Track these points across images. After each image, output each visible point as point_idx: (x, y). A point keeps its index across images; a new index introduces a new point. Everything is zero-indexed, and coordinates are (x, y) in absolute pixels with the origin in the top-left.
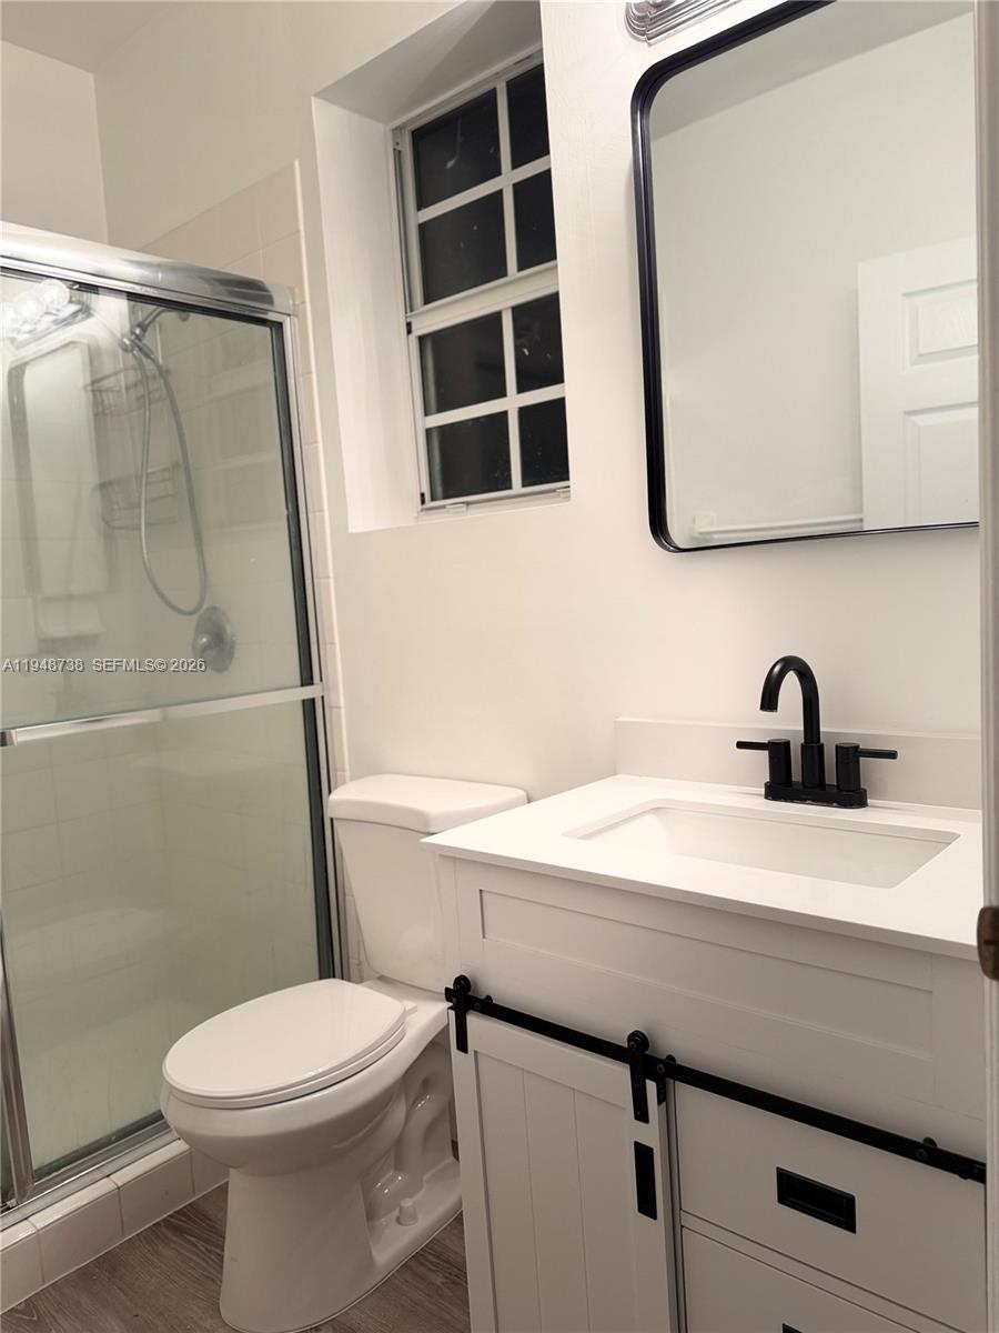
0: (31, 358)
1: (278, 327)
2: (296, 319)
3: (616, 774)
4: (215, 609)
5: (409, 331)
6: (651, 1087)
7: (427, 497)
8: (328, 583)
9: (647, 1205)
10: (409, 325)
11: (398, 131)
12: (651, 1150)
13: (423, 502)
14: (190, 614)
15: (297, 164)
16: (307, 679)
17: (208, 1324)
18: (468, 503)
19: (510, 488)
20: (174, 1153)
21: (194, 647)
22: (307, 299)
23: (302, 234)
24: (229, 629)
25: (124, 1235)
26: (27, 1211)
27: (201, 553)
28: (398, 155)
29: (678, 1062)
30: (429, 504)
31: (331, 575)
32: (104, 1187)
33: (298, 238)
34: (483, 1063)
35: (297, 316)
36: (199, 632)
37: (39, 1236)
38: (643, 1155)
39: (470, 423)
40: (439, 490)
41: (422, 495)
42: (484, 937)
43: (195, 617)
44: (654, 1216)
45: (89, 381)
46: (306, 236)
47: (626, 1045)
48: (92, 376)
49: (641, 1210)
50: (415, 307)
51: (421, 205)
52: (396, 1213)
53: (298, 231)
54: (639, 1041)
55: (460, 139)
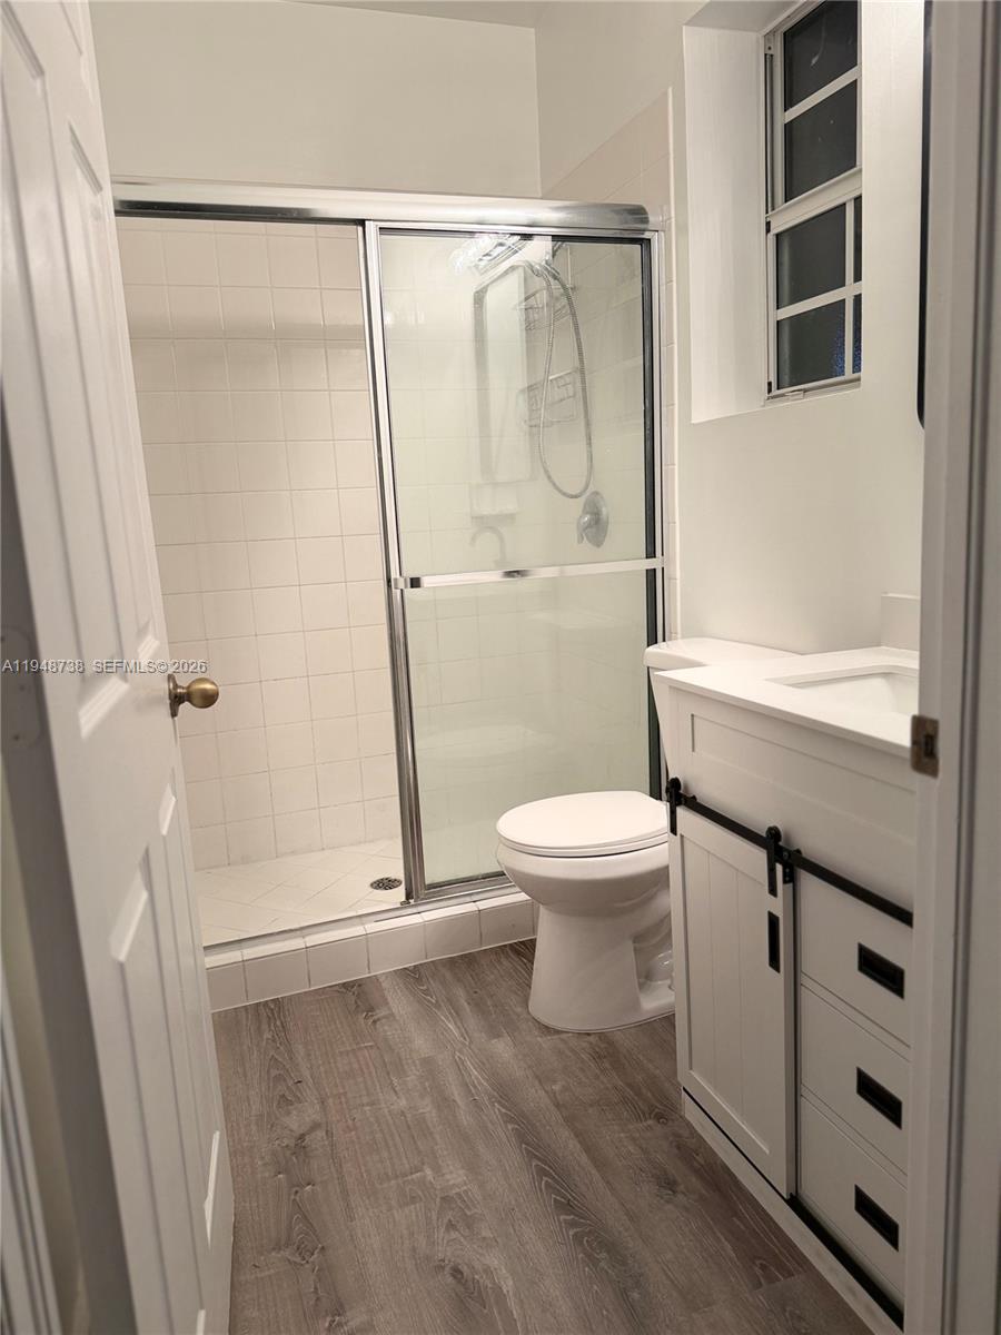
0: (488, 282)
1: (645, 243)
2: (662, 234)
3: (879, 645)
4: (597, 493)
5: (768, 231)
6: (779, 868)
7: (774, 385)
8: (674, 469)
9: (774, 961)
10: (768, 224)
11: (769, 36)
12: (777, 918)
13: (770, 391)
14: (576, 497)
15: (670, 90)
16: (651, 554)
17: (519, 1010)
18: (805, 391)
19: (842, 373)
20: (520, 899)
21: (578, 523)
22: (673, 214)
23: (672, 156)
24: (604, 511)
25: (481, 945)
26: (421, 909)
27: (589, 443)
28: (769, 59)
29: (804, 855)
30: (775, 392)
31: (676, 462)
32: (471, 907)
33: (668, 160)
34: (686, 843)
35: (664, 231)
36: (585, 512)
37: (424, 925)
38: (773, 921)
39: (813, 313)
40: (786, 378)
41: (770, 384)
42: (693, 750)
43: (582, 500)
44: (778, 970)
45: (523, 297)
46: (675, 158)
47: (764, 835)
48: (526, 293)
49: (771, 965)
50: (776, 206)
51: (788, 104)
52: (668, 982)
53: (668, 154)
54: (774, 833)
55: (824, 34)
